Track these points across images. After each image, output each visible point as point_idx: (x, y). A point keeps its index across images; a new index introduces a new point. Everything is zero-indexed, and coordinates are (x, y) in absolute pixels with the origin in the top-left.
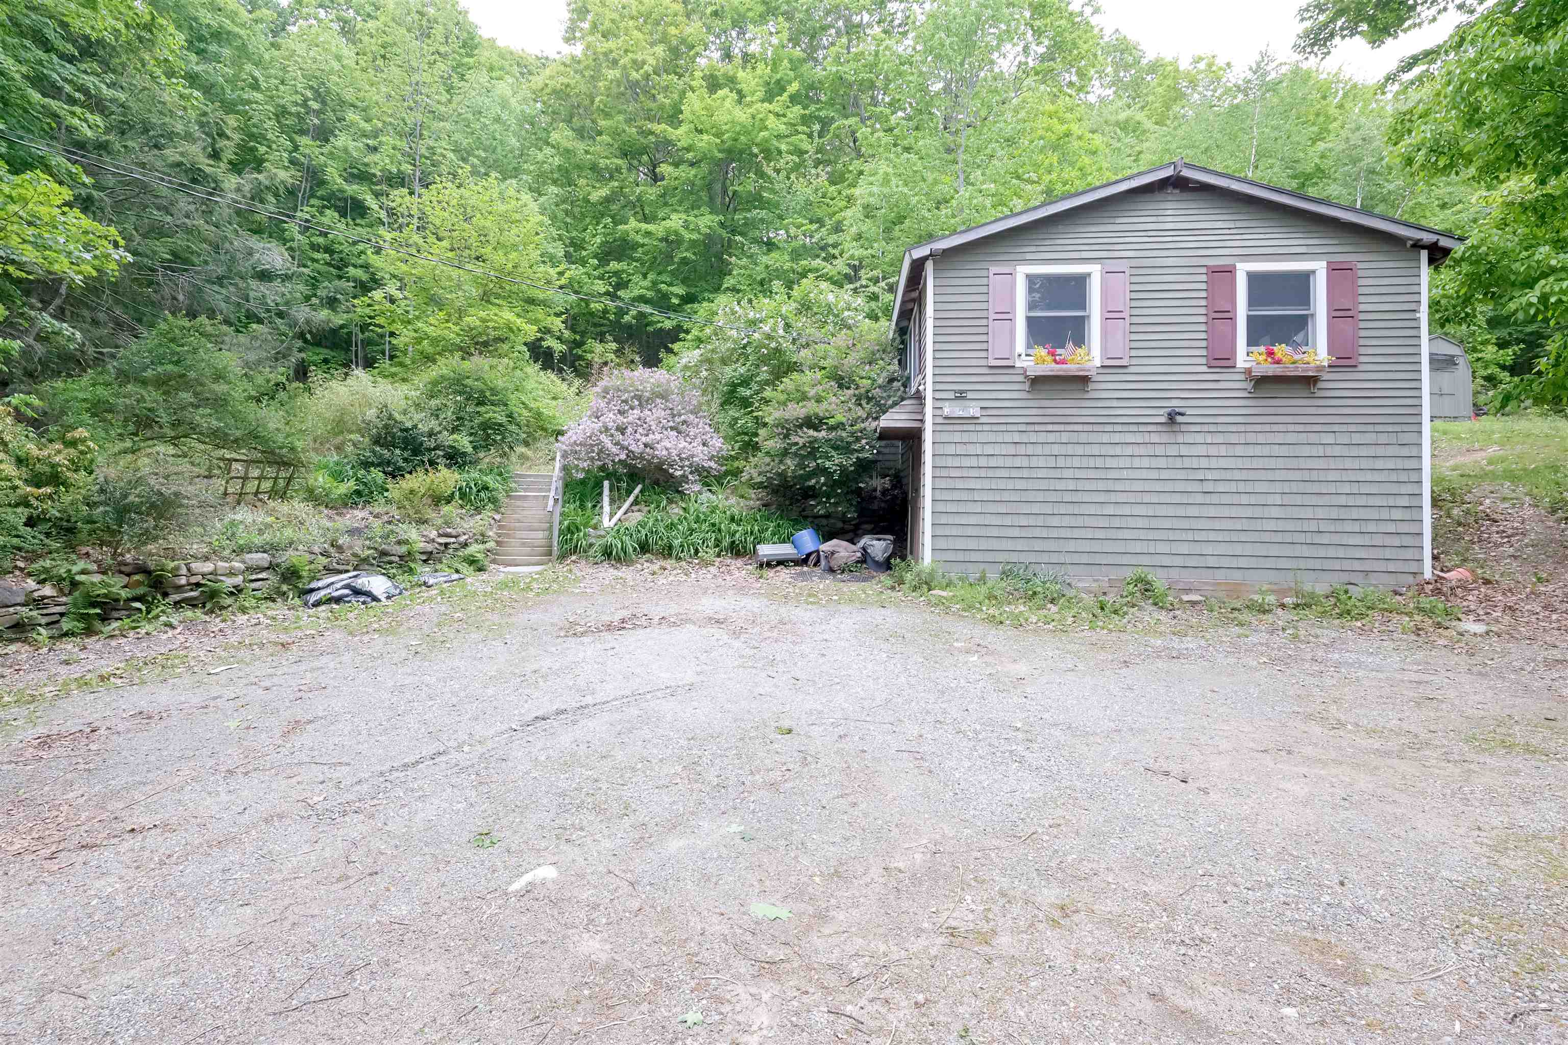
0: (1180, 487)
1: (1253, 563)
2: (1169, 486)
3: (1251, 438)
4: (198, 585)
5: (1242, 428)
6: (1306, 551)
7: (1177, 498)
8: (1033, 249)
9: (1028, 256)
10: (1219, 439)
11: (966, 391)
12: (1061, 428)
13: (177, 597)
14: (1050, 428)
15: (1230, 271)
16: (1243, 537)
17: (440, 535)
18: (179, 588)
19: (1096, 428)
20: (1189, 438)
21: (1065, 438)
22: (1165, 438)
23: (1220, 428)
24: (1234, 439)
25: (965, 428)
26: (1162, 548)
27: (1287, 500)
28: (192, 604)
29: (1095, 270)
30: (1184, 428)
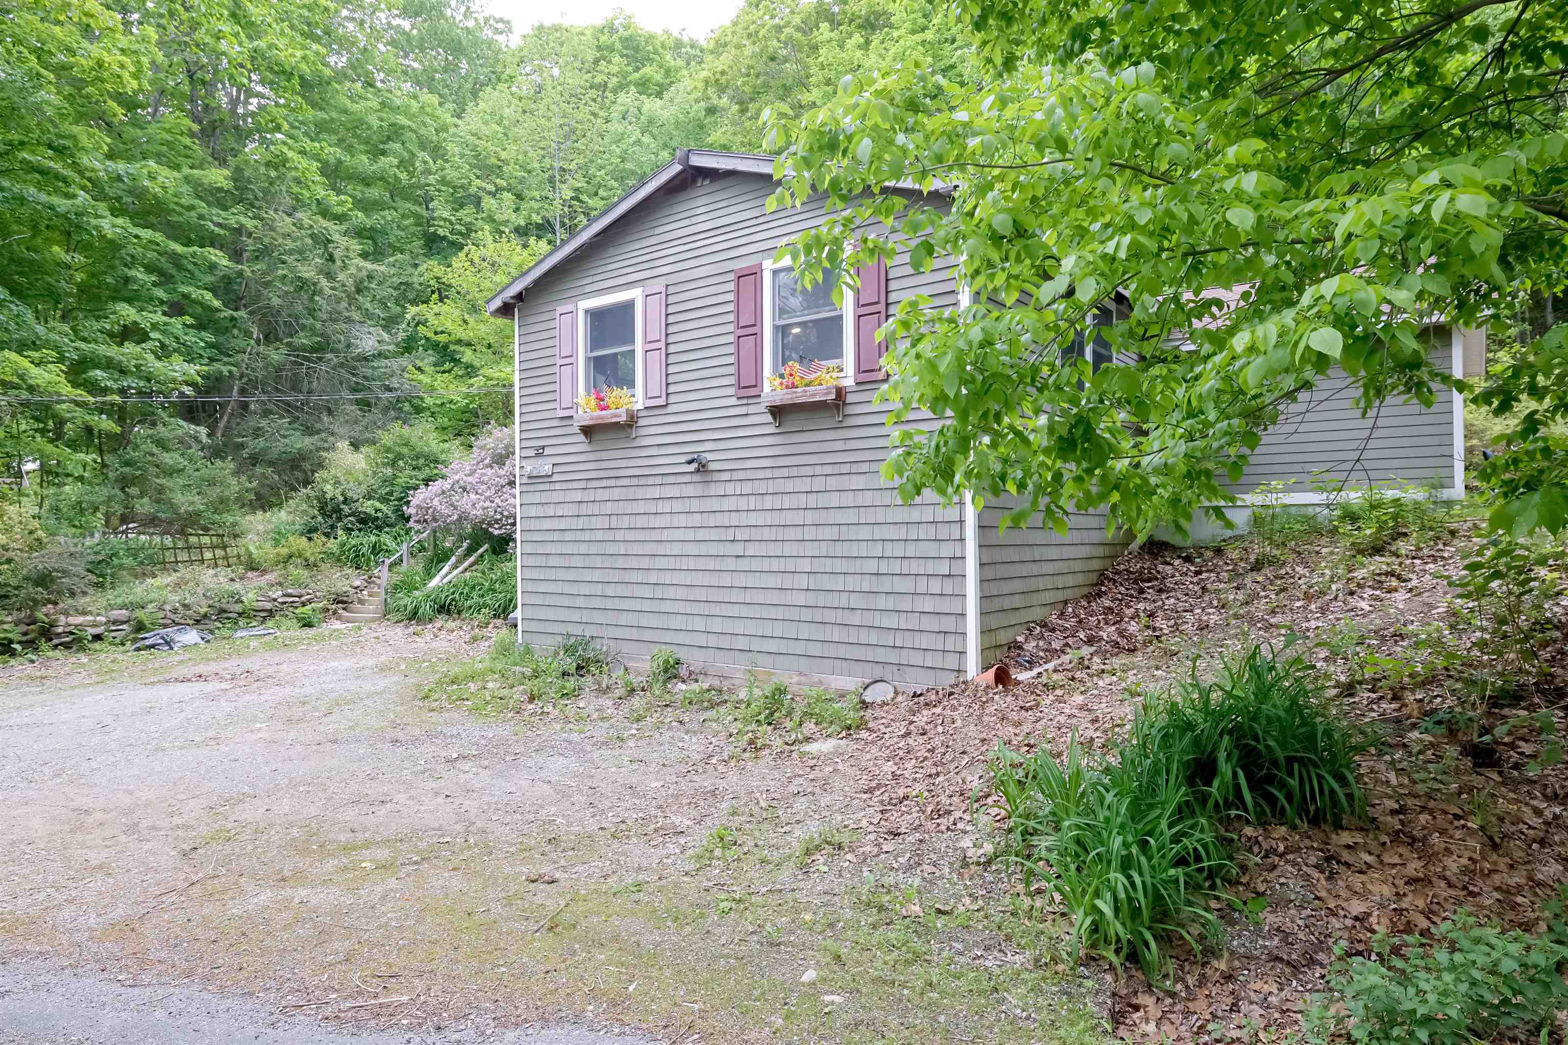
0: (713, 549)
1: (782, 647)
2: (703, 549)
3: (780, 486)
4: (71, 633)
5: (768, 474)
6: (836, 634)
7: (711, 564)
8: (589, 280)
9: (588, 289)
10: (747, 488)
11: (543, 448)
12: (612, 483)
13: (56, 641)
14: (604, 483)
15: (755, 273)
16: (773, 613)
17: (284, 595)
18: (59, 635)
19: (642, 481)
20: (720, 490)
21: (616, 494)
22: (698, 490)
23: (749, 475)
24: (762, 487)
25: (542, 487)
26: (699, 624)
27: (818, 565)
28: (67, 646)
29: (635, 294)
30: (716, 476)
